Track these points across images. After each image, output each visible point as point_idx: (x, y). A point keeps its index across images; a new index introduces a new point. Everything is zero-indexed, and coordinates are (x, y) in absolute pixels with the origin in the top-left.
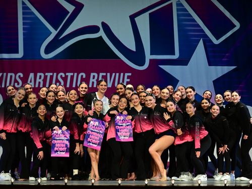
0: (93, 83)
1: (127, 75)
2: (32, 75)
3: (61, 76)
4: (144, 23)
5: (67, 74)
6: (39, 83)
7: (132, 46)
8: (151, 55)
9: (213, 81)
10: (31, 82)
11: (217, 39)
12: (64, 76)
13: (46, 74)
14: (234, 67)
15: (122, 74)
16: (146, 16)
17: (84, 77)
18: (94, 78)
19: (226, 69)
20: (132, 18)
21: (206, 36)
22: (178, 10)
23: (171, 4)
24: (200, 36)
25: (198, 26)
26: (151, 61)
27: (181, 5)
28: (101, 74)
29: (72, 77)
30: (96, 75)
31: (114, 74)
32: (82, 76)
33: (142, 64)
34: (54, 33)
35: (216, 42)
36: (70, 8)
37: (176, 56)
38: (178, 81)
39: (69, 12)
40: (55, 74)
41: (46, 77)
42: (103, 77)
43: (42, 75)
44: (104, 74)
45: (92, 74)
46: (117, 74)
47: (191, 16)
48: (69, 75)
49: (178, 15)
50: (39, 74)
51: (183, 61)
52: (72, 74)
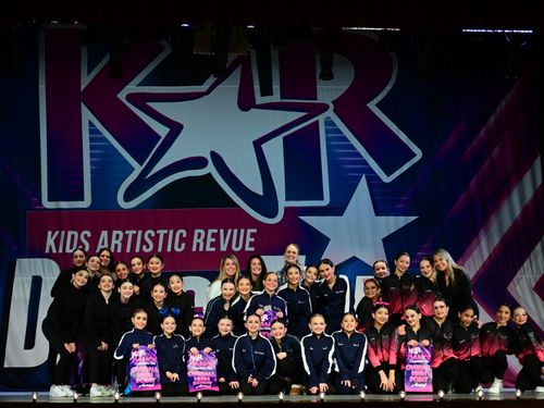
0: (198, 244)
1: (249, 231)
2: (104, 234)
3: (150, 235)
4: (275, 152)
5: (158, 232)
6: (116, 245)
7: (257, 187)
8: (287, 200)
9: (384, 240)
10: (103, 244)
11: (388, 175)
12: (153, 234)
13: (127, 232)
14: (415, 218)
15: (242, 231)
16: (278, 141)
17: (185, 235)
18: (199, 237)
19: (402, 221)
20: (258, 144)
21: (371, 170)
22: (327, 132)
23: (316, 124)
24: (362, 171)
25: (359, 155)
26: (287, 210)
27: (332, 123)
28: (210, 231)
29: (166, 236)
30: (202, 232)
31: (230, 231)
32: (181, 234)
33: (273, 215)
34: (138, 169)
35: (386, 179)
36: (162, 131)
37: (326, 202)
38: (329, 240)
39: (160, 137)
40: (140, 232)
41: (126, 237)
42: (213, 235)
43: (121, 233)
44: (216, 231)
45: (197, 231)
46: (236, 231)
47: (347, 140)
48: (162, 232)
49: (328, 139)
50: (115, 233)
51: (337, 209)
52: (166, 231)
